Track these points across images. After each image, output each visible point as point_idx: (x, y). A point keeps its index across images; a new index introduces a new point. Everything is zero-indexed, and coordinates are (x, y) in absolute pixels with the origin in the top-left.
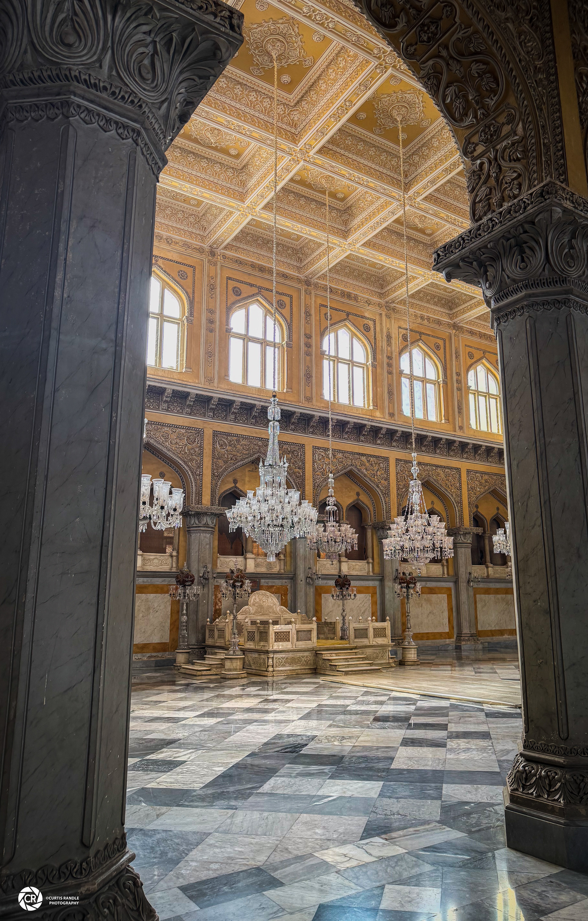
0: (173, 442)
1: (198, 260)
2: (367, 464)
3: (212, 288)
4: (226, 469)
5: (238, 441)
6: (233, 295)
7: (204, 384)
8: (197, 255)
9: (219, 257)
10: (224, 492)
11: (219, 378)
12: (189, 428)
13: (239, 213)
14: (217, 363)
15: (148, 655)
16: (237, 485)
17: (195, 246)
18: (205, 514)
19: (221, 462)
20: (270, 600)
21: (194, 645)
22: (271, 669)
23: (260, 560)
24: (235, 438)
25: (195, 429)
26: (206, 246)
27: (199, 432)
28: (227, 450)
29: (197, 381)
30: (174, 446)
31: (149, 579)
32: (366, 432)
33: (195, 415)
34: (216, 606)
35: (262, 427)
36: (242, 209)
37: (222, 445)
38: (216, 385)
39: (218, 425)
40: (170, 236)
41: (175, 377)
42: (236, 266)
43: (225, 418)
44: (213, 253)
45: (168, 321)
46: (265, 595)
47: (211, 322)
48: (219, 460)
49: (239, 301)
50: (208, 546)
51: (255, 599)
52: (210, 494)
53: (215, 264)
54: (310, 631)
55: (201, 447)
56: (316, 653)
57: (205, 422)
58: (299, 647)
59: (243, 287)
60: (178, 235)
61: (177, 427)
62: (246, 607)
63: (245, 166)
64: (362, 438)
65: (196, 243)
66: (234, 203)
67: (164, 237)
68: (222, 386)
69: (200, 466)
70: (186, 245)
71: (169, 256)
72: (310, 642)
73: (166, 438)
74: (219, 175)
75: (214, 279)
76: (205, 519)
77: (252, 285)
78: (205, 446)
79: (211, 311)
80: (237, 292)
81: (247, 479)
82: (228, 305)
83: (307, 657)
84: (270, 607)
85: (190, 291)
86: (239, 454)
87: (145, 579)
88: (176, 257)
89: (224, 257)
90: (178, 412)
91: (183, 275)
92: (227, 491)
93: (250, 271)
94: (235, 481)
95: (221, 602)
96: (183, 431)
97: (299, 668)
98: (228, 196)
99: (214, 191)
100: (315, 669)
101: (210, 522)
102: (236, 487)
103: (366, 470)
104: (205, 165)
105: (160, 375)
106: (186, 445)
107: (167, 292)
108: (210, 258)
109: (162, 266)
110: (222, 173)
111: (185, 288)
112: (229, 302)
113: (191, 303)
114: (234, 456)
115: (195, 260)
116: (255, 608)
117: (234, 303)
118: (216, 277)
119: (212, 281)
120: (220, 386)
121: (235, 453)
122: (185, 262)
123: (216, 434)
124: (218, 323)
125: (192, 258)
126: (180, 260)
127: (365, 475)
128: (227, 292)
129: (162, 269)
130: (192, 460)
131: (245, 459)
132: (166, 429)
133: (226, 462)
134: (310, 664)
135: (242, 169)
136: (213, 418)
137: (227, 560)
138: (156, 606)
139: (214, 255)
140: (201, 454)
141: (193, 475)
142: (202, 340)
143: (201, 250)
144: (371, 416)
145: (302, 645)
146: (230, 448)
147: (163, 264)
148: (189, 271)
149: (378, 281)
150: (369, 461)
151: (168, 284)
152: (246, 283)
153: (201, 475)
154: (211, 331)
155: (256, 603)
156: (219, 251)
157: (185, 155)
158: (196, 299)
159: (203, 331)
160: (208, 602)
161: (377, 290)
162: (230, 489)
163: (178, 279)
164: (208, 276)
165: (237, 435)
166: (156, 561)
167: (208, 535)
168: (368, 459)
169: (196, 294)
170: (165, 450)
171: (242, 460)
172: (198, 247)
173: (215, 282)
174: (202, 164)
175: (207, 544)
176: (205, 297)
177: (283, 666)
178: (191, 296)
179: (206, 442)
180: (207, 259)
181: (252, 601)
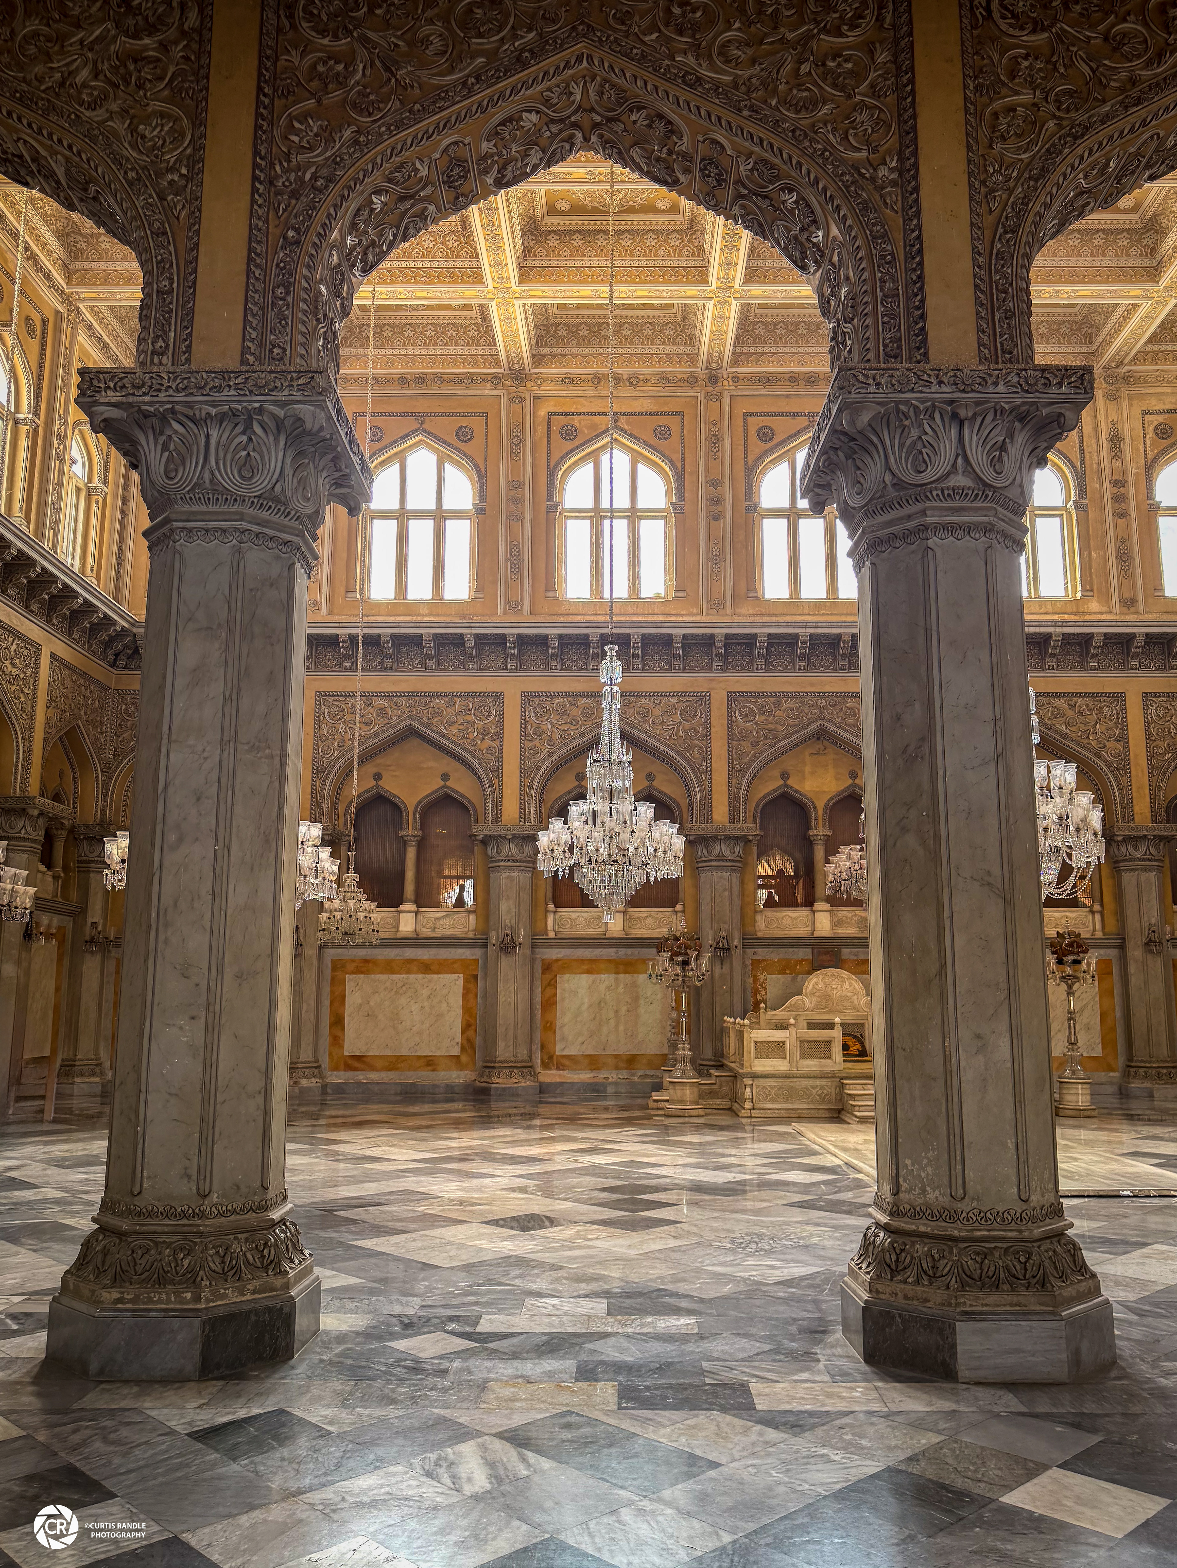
0: (658, 722)
1: (688, 399)
2: (1070, 713)
3: (715, 440)
4: (755, 757)
5: (778, 704)
6: (759, 442)
7: (707, 614)
8: (683, 391)
9: (725, 383)
10: (764, 797)
11: (735, 597)
12: (683, 694)
13: (712, 303)
14: (729, 572)
15: (640, 1073)
16: (789, 782)
17: (679, 376)
18: (715, 838)
19: (746, 746)
20: (846, 985)
21: (710, 1060)
22: (748, 1105)
23: (844, 912)
24: (772, 699)
25: (695, 694)
26: (699, 370)
27: (703, 699)
28: (756, 724)
29: (695, 611)
30: (659, 727)
31: (636, 951)
32: (1055, 647)
33: (692, 670)
34: (755, 995)
35: (823, 672)
36: (711, 295)
37: (746, 716)
38: (729, 611)
39: (737, 682)
40: (635, 373)
41: (656, 611)
42: (761, 390)
43: (749, 667)
44: (713, 379)
45: (647, 518)
46: (839, 976)
47: (716, 501)
48: (742, 743)
49: (771, 451)
50: (727, 893)
51: (817, 983)
52: (727, 803)
53: (719, 398)
54: (828, 1043)
55: (707, 724)
56: (840, 1081)
57: (712, 680)
58: (805, 1070)
59: (776, 423)
60: (648, 367)
61: (663, 695)
62: (797, 997)
63: (692, 220)
64: (1051, 662)
65: (681, 370)
66: (693, 290)
67: (625, 377)
68: (743, 611)
69: (706, 756)
70: (664, 379)
71: (637, 406)
72: (829, 1061)
73: (645, 716)
74: (656, 251)
75: (718, 425)
76: (718, 847)
77: (794, 415)
78: (714, 722)
79: (715, 483)
80: (766, 434)
81: (808, 769)
82: (750, 462)
83: (822, 1088)
84: (848, 999)
85: (676, 457)
86: (780, 728)
87: (629, 951)
88: (647, 405)
89: (736, 378)
90: (662, 670)
91: (663, 433)
92: (769, 794)
93: (786, 389)
94: (785, 776)
95: (765, 989)
96: (674, 701)
97: (805, 1106)
98: (678, 282)
99: (651, 282)
100: (839, 1111)
101: (727, 853)
102: (786, 786)
103: (1067, 725)
104: (629, 243)
105: (631, 612)
106: (680, 723)
107: (642, 469)
108: (710, 389)
109: (626, 427)
110: (661, 246)
111: (667, 453)
112: (751, 458)
113: (680, 477)
114: (771, 731)
115: (683, 400)
116: (814, 999)
117: (760, 458)
118: (722, 418)
119: (714, 429)
120: (738, 611)
121: (772, 726)
122: (666, 409)
123: (732, 697)
124: (728, 501)
125: (677, 399)
126: (655, 409)
127: (1065, 736)
128: (745, 441)
129: (626, 432)
130: (690, 748)
131: (792, 734)
132: (643, 701)
133: (755, 744)
134: (830, 1102)
135: (692, 227)
136: (725, 669)
137: (779, 915)
138: (649, 994)
139: (716, 382)
140: (707, 736)
141: (695, 773)
142: (702, 537)
143: (692, 380)
144: (1077, 613)
145: (811, 1065)
146: (763, 718)
147: (628, 423)
148: (673, 423)
149: (1079, 329)
150: (1072, 707)
151: (641, 454)
152: (781, 414)
153: (708, 771)
154: (716, 518)
155: (819, 990)
156: (727, 371)
157: (591, 239)
158: (688, 469)
159: (702, 523)
160: (731, 988)
161: (1077, 349)
162: (775, 791)
163: (654, 441)
164: (707, 422)
165: (774, 694)
166: (649, 921)
167: (726, 875)
168: (1072, 703)
169: (687, 461)
170: (643, 736)
171: (786, 737)
172: (685, 376)
173: (721, 429)
174: (624, 244)
175: (725, 890)
176: (702, 461)
177: (773, 1101)
178: (679, 465)
179: (714, 714)
180: (703, 393)
181: (811, 987)
